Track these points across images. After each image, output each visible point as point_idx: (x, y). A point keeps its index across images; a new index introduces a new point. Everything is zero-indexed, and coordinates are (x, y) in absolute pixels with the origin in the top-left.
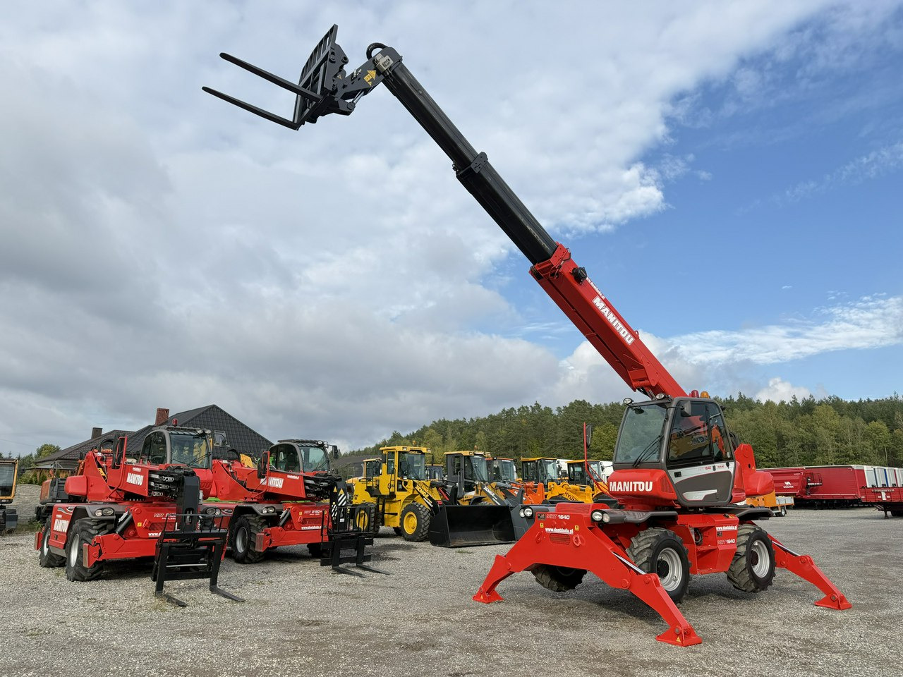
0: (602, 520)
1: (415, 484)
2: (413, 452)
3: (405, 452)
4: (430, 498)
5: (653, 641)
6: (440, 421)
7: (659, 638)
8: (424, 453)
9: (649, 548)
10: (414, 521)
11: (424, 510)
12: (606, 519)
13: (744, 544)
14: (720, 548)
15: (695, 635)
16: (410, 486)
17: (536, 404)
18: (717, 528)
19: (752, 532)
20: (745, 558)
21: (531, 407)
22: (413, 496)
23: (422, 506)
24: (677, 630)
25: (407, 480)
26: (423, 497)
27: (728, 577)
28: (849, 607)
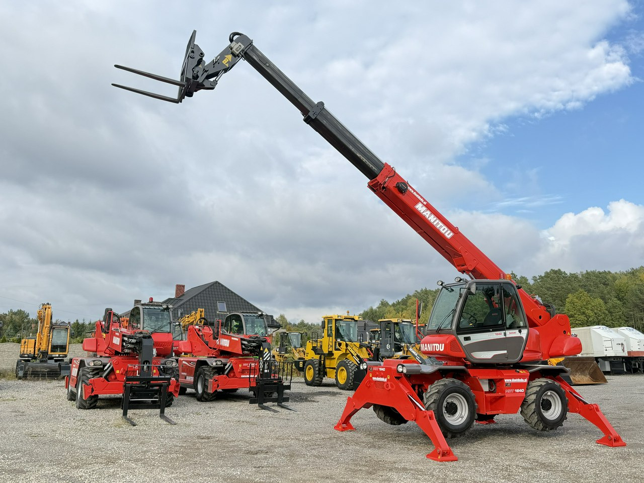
0: (402, 372)
1: (347, 345)
2: (348, 320)
3: (341, 320)
4: (357, 356)
5: (424, 457)
6: (422, 290)
7: (428, 456)
8: (357, 321)
9: (437, 392)
10: (345, 373)
11: (352, 365)
12: (405, 371)
13: (535, 393)
14: (507, 396)
15: (453, 455)
16: (343, 346)
18: (506, 380)
19: (543, 384)
20: (534, 404)
22: (346, 354)
23: (350, 363)
24: (438, 450)
25: (341, 342)
26: (353, 355)
27: (525, 420)
28: (624, 445)
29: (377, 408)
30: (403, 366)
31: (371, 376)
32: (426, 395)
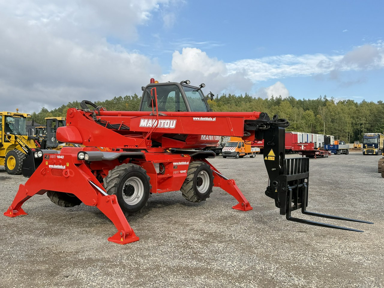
0: (84, 159)
1: (16, 138)
2: (17, 116)
3: (10, 116)
4: (26, 146)
5: (105, 240)
7: (110, 239)
8: (26, 117)
9: (118, 177)
10: (14, 161)
11: (20, 154)
12: (87, 158)
13: (193, 173)
14: (174, 176)
15: (135, 236)
16: (13, 139)
17: (135, 95)
18: (174, 163)
19: (199, 165)
20: (192, 182)
21: (132, 96)
22: (15, 145)
23: (19, 152)
24: (121, 233)
25: (10, 135)
26: (21, 146)
27: (183, 194)
28: (251, 209)
29: (51, 194)
30: (85, 153)
31: (47, 164)
32: (106, 180)
